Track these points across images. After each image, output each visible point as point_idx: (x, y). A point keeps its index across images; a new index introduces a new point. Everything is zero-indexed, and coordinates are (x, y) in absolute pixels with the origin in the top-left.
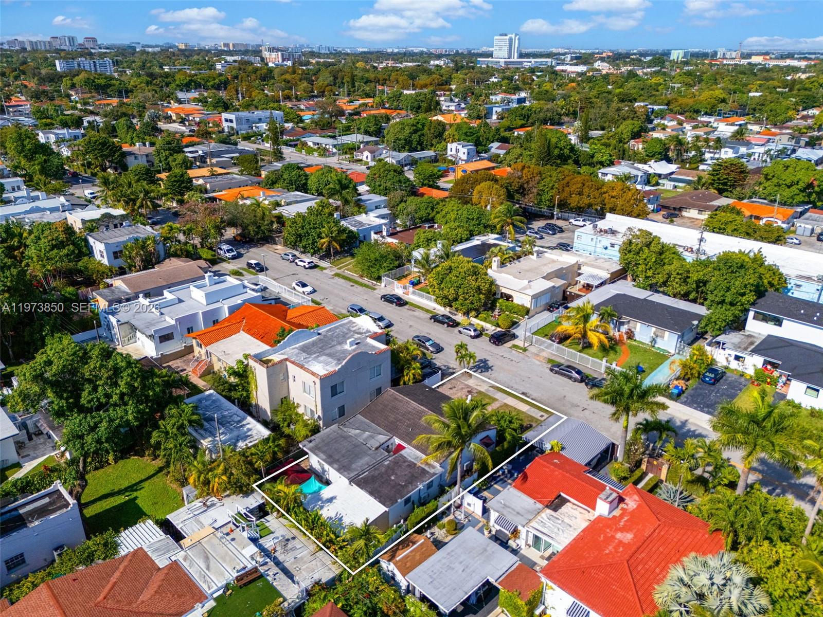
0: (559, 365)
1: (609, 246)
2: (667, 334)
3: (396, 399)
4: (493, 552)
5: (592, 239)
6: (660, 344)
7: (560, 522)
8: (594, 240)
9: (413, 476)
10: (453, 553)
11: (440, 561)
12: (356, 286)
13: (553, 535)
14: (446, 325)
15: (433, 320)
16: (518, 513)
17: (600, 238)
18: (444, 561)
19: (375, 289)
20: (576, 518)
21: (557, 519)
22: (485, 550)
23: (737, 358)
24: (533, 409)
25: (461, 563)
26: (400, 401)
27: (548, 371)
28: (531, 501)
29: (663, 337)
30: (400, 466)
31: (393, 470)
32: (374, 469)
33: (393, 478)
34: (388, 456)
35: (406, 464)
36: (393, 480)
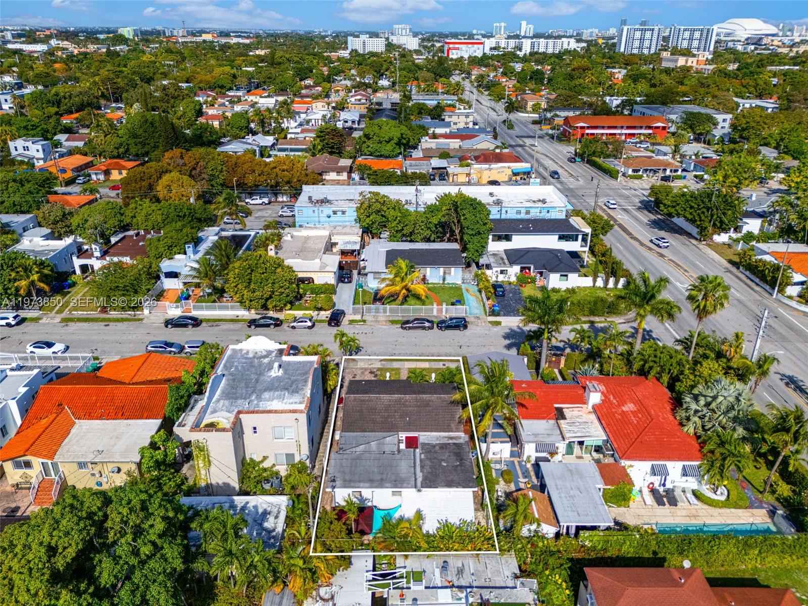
0: (407, 322)
1: (331, 213)
2: (453, 269)
3: (364, 401)
5: (314, 211)
6: (449, 280)
7: (578, 424)
8: (316, 212)
9: (455, 453)
12: (111, 324)
13: (587, 434)
14: (272, 327)
15: (253, 327)
16: (548, 435)
17: (321, 209)
18: (562, 495)
19: (142, 320)
21: (574, 423)
22: (570, 470)
23: (502, 272)
24: (432, 363)
26: (369, 401)
27: (401, 330)
28: (543, 422)
29: (450, 273)
30: (436, 452)
31: (435, 458)
32: (422, 467)
33: (445, 464)
34: (414, 451)
35: (437, 448)
36: (447, 466)
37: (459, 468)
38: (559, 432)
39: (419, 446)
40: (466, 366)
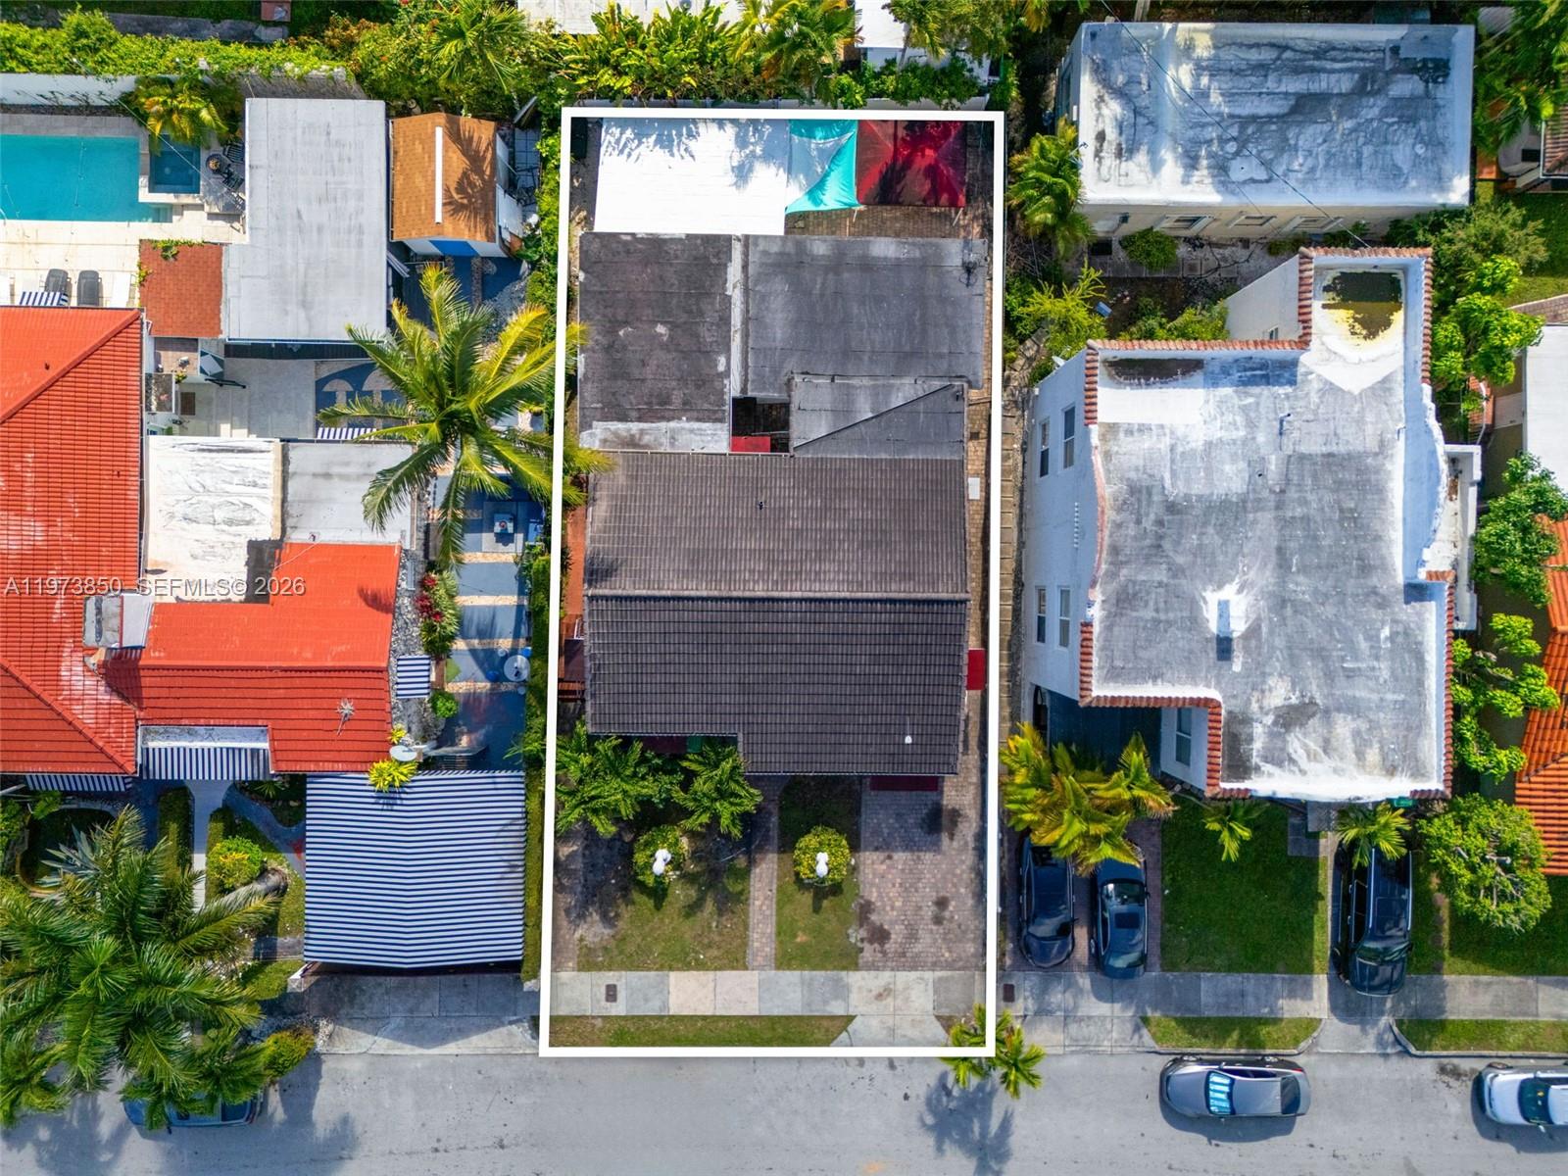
4: (286, 313)
7: (219, 515)
9: (626, 376)
10: (353, 237)
11: (360, 197)
16: (327, 476)
18: (352, 204)
20: (194, 557)
21: (230, 522)
22: (305, 304)
25: (320, 229)
30: (682, 380)
31: (685, 355)
32: (725, 320)
33: (661, 329)
34: (744, 390)
35: (677, 399)
36: (654, 323)
37: (620, 315)
38: (291, 484)
39: (728, 408)
40: (532, 902)
